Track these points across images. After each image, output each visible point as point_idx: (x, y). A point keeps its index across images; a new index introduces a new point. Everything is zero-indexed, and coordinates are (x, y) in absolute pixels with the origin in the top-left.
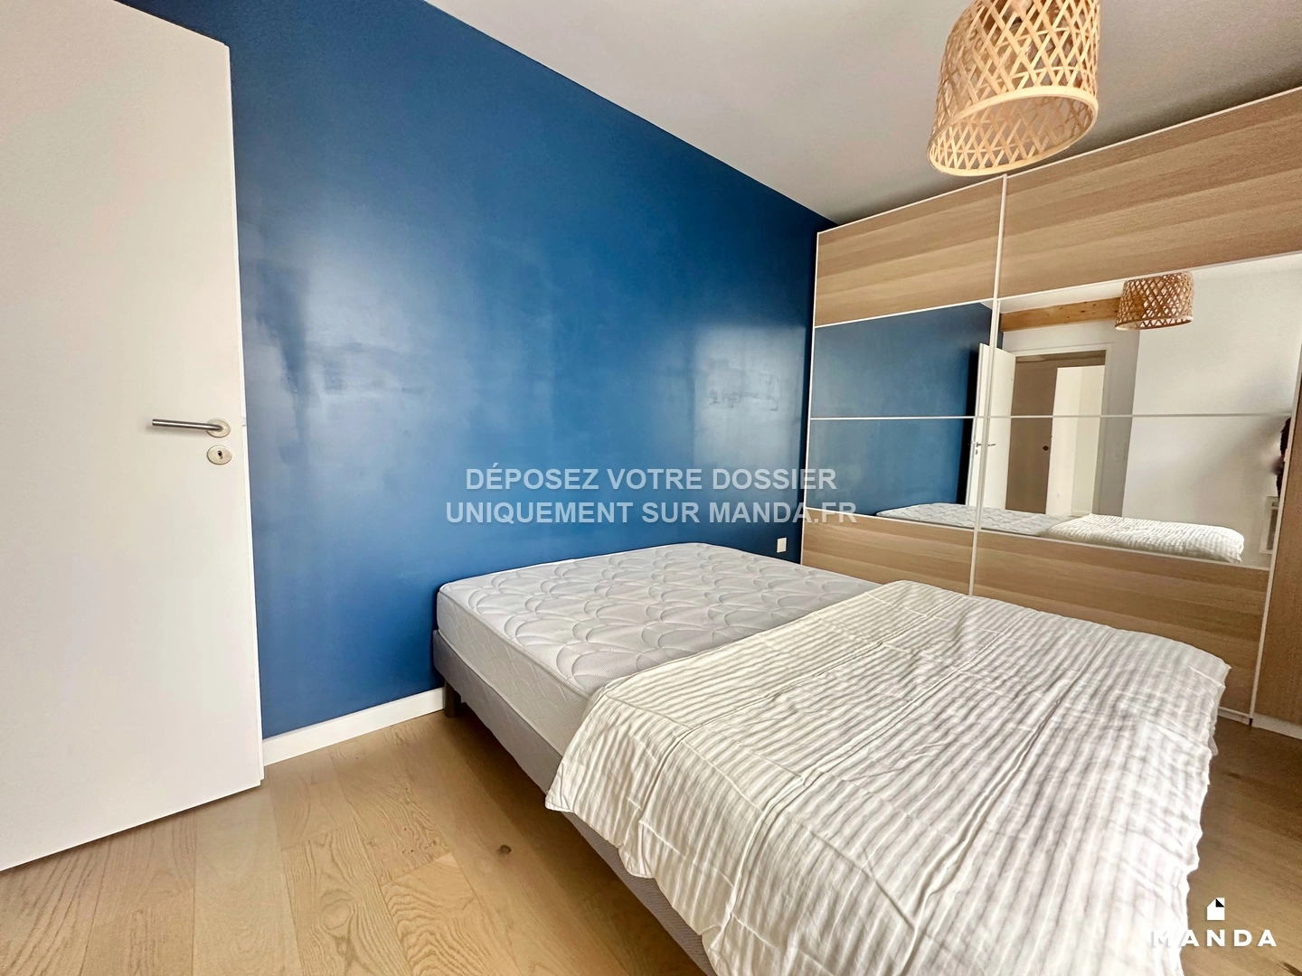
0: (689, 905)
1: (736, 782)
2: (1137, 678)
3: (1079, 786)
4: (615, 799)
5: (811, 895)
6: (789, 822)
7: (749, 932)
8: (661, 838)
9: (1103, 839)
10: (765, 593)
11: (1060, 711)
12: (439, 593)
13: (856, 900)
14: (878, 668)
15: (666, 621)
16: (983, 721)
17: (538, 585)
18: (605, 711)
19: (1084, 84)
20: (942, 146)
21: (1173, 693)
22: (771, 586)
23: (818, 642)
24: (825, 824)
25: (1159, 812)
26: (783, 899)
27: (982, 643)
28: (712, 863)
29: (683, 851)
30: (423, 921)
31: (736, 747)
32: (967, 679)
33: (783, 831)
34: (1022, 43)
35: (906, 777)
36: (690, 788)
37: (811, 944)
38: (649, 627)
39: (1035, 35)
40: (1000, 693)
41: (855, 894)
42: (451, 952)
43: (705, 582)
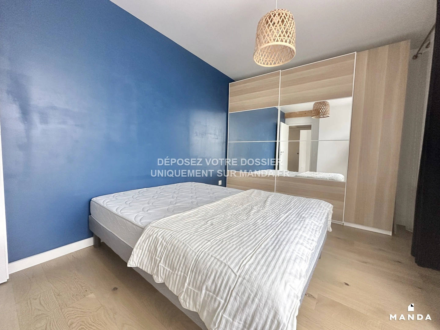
0: (174, 287)
1: (190, 245)
2: (309, 209)
3: (287, 235)
4: (152, 258)
5: (209, 273)
6: (205, 254)
7: (192, 290)
8: (166, 268)
9: (290, 246)
10: (211, 195)
11: (288, 218)
12: (91, 201)
13: (222, 272)
14: (241, 212)
15: (177, 205)
16: (267, 223)
17: (131, 196)
18: (150, 231)
19: (291, 43)
20: (258, 57)
21: (317, 212)
22: (213, 193)
23: (224, 206)
24: (215, 253)
25: (307, 239)
26: (202, 276)
27: (271, 204)
28: (181, 272)
29: (173, 270)
30: (79, 318)
31: (192, 236)
32: (265, 213)
33: (203, 257)
34: (275, 29)
35: (242, 238)
36: (176, 250)
37: (209, 288)
38: (170, 207)
39: (278, 27)
40: (273, 215)
41: (222, 270)
42: (90, 326)
43: (192, 193)
